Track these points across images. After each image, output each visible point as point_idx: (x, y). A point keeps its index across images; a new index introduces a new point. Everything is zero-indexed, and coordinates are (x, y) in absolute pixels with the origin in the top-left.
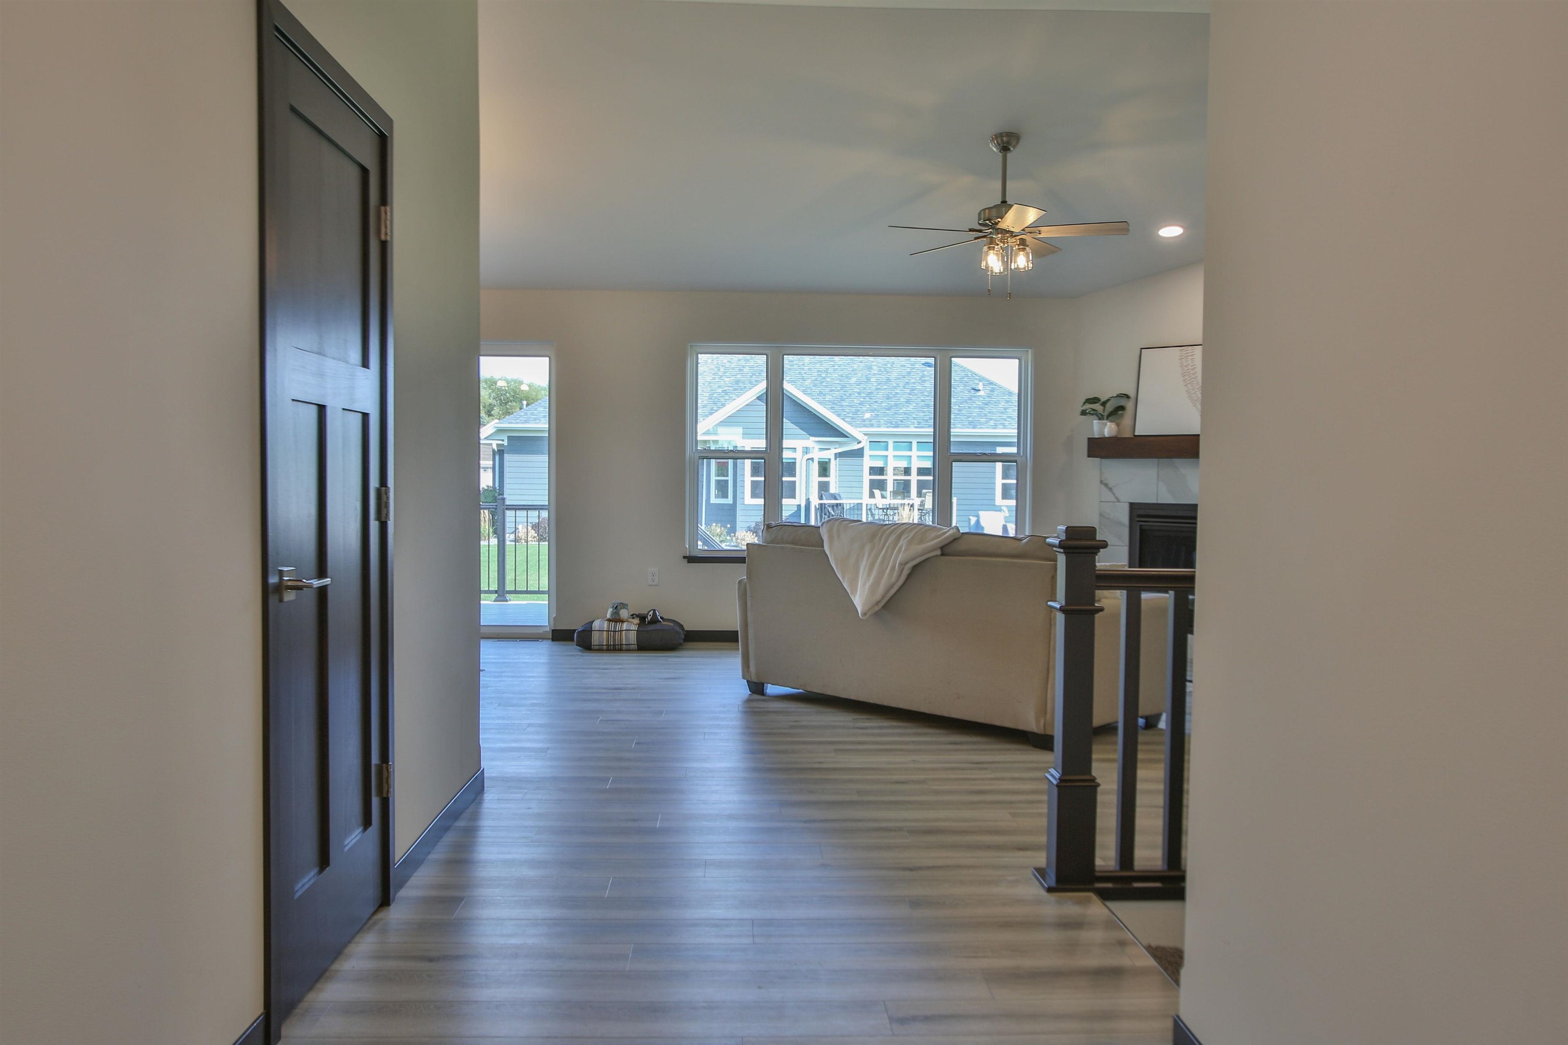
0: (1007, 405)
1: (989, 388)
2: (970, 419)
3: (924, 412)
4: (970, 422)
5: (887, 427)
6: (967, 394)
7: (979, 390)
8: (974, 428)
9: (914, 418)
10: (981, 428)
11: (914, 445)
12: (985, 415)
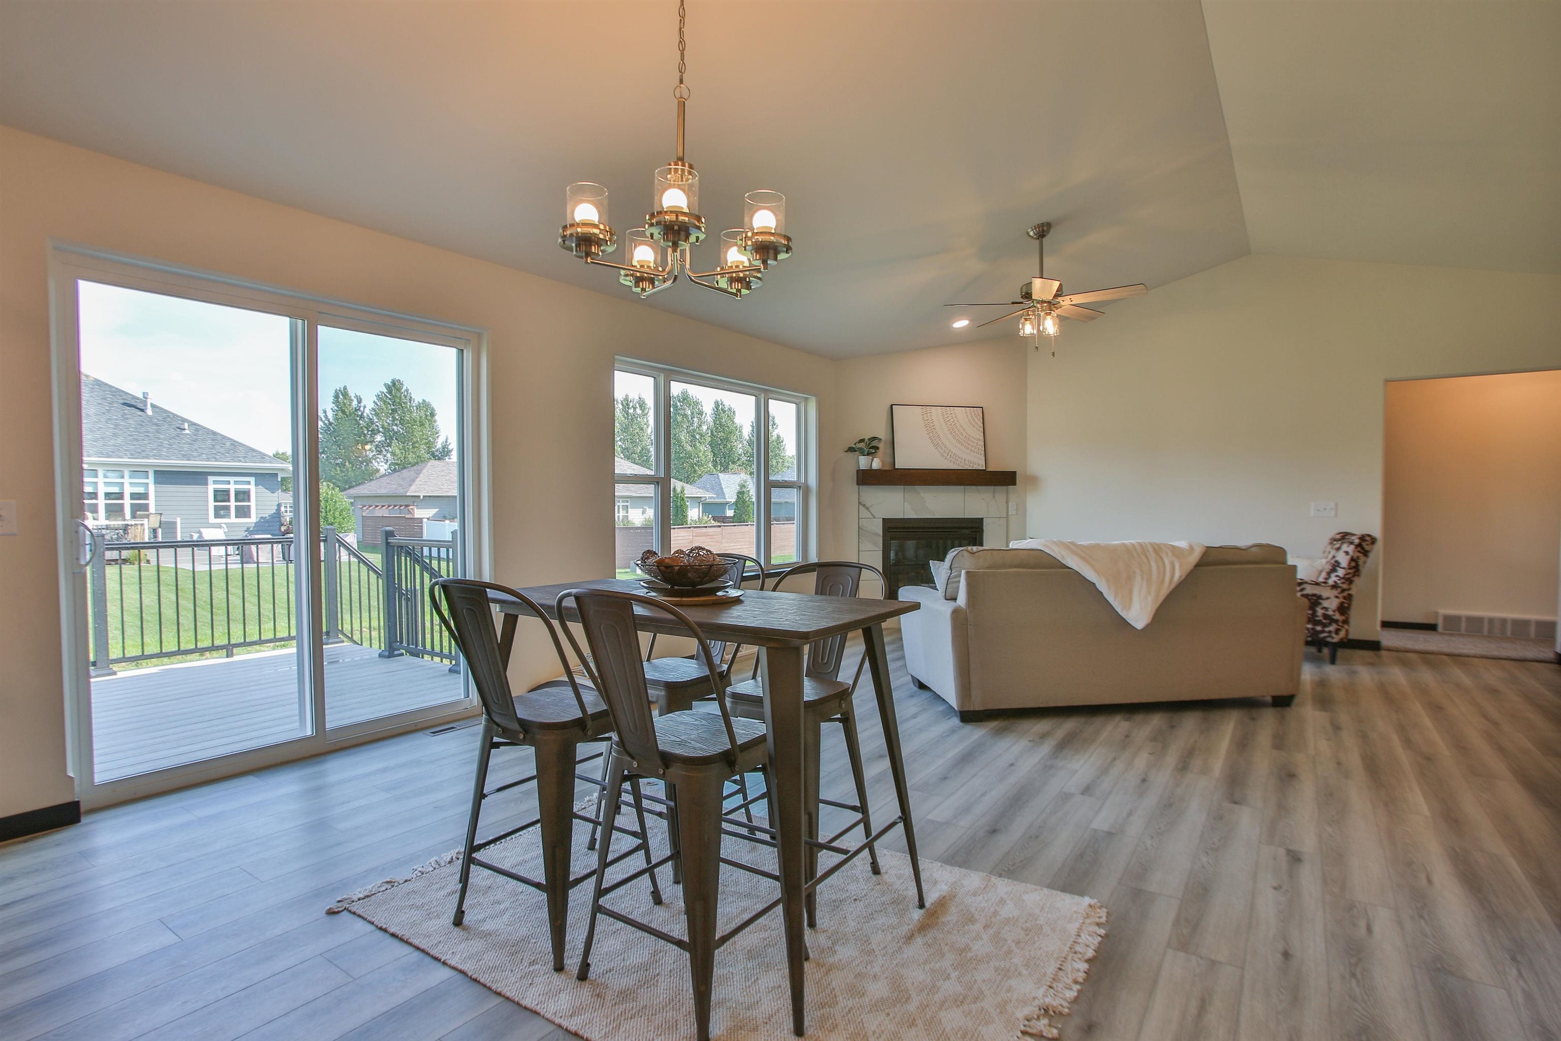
0: (213, 443)
1: (193, 428)
2: (182, 453)
3: (134, 445)
4: (184, 456)
5: (99, 457)
6: (173, 432)
7: (185, 429)
8: (188, 460)
9: (126, 450)
10: (195, 460)
11: (127, 474)
12: (196, 450)
